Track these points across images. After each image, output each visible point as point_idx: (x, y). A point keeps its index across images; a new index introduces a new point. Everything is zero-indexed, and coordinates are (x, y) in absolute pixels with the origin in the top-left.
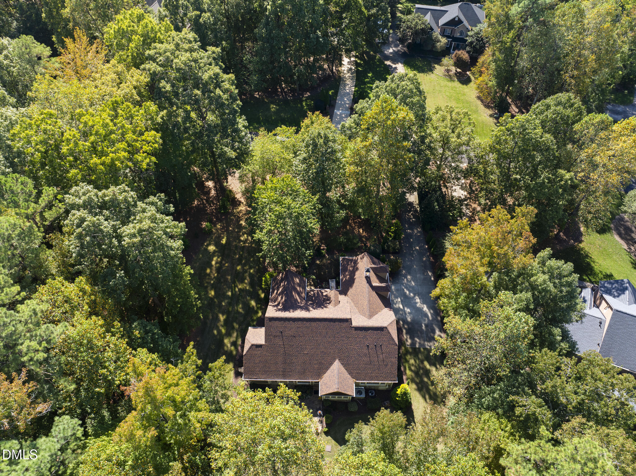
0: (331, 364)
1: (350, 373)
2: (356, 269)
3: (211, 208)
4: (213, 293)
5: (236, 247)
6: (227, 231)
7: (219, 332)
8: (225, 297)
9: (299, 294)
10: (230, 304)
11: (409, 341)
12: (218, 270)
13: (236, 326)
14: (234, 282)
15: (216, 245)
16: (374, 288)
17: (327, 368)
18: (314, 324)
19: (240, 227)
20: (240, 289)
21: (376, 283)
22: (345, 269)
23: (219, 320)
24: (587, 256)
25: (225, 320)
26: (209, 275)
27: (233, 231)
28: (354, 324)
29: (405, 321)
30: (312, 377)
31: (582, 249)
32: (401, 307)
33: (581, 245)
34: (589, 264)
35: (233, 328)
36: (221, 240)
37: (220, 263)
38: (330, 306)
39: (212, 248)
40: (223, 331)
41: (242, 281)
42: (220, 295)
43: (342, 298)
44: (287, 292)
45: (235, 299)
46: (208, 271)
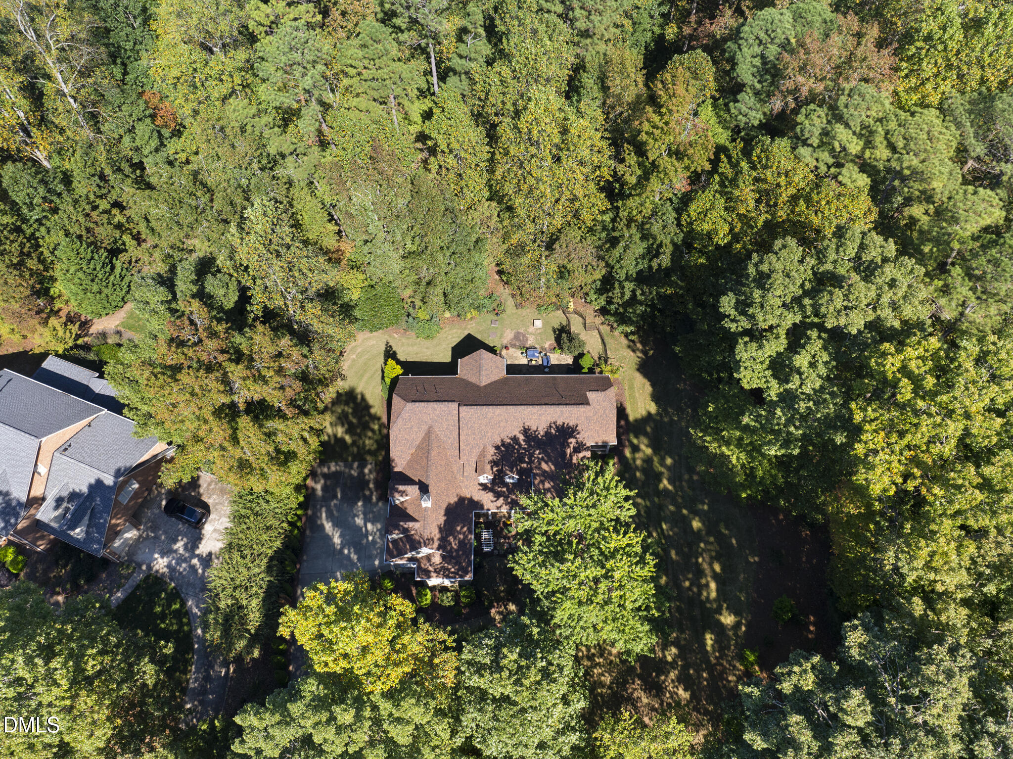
0: (490, 384)
1: (465, 380)
4: (695, 525)
7: (663, 463)
8: (671, 520)
10: (661, 507)
12: (699, 573)
17: (495, 382)
23: (669, 480)
25: (660, 481)
26: (713, 559)
27: (698, 669)
29: (367, 500)
32: (369, 526)
35: (644, 471)
36: (716, 641)
37: (700, 587)
39: (728, 619)
40: (657, 465)
42: (681, 524)
46: (717, 568)
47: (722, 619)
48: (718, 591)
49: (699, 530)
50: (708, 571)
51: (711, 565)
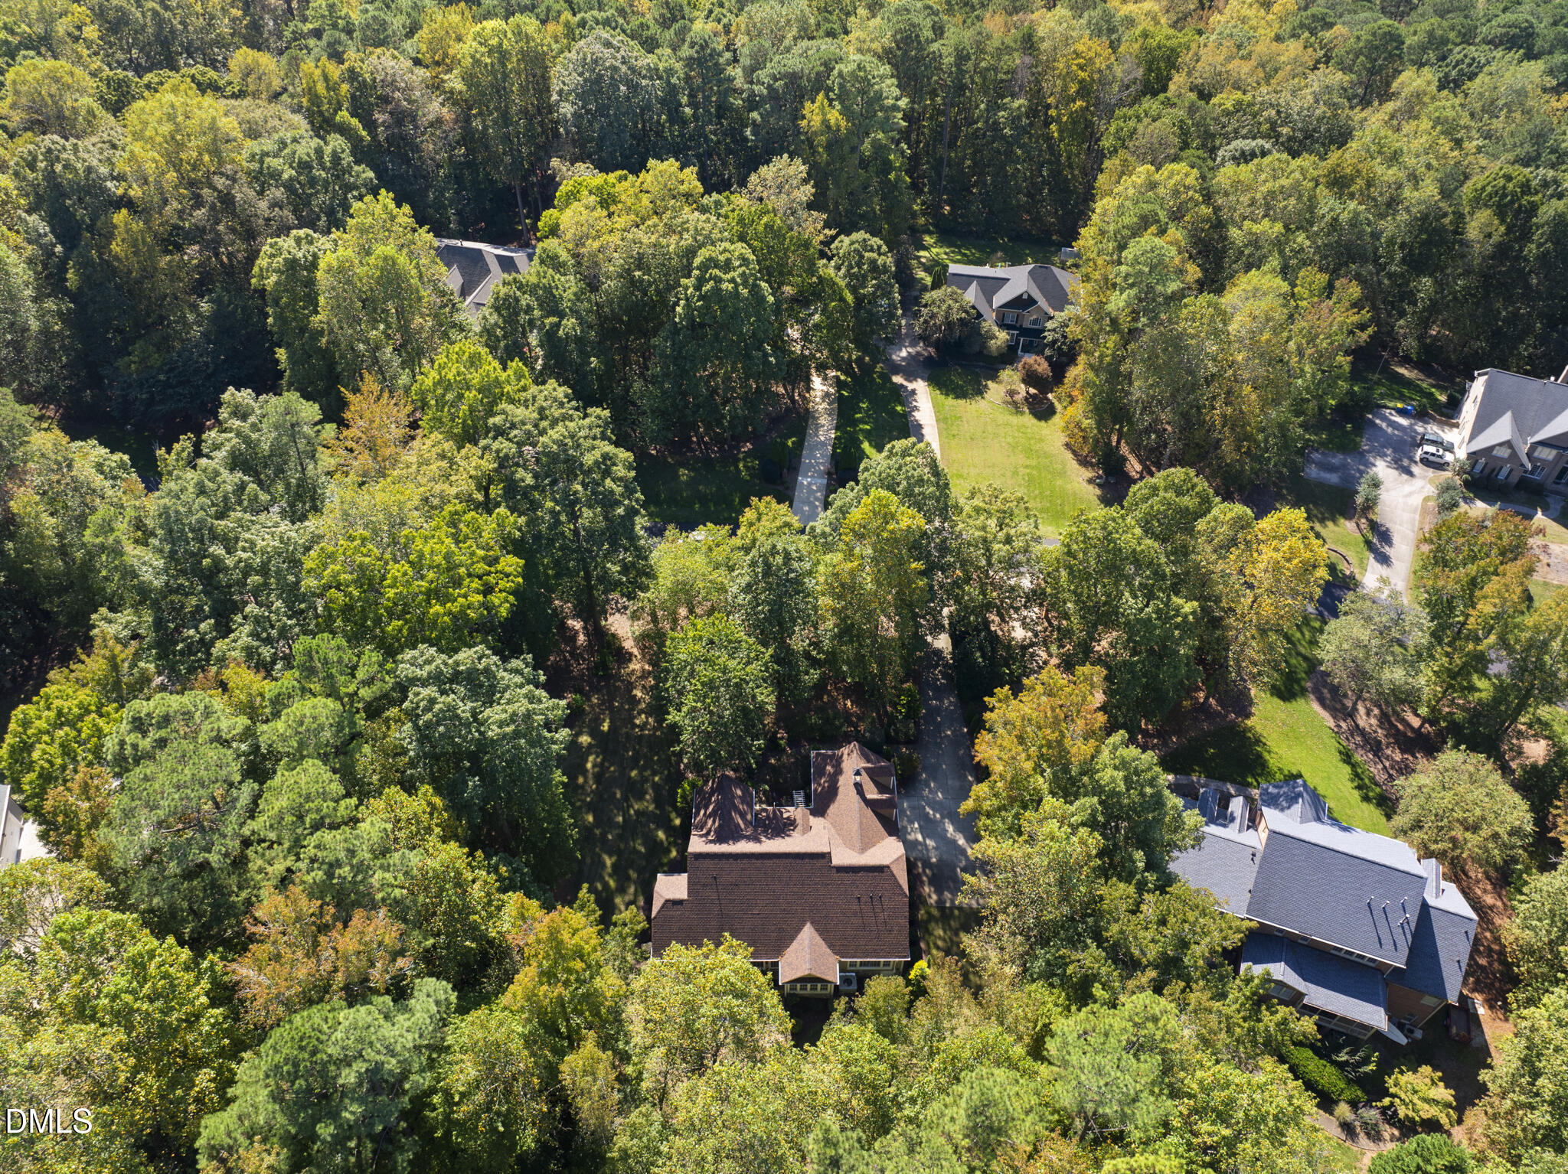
0: (798, 930)
1: (831, 946)
2: (839, 771)
3: (578, 668)
4: (591, 818)
5: (628, 735)
6: (611, 708)
7: (606, 885)
8: (611, 824)
9: (743, 816)
10: (621, 837)
11: (934, 897)
12: (598, 778)
13: (633, 875)
14: (626, 799)
15: (591, 735)
16: (869, 803)
17: (793, 938)
18: (768, 863)
19: (634, 701)
20: (637, 812)
21: (872, 794)
22: (821, 772)
23: (604, 865)
24: (1258, 741)
25: (614, 865)
26: (582, 787)
27: (621, 708)
28: (836, 861)
29: (927, 863)
30: (767, 956)
31: (1250, 729)
32: (920, 838)
33: (1249, 723)
34: (1259, 756)
35: (629, 878)
36: (600, 724)
37: (601, 765)
38: (795, 834)
39: (585, 739)
40: (612, 883)
41: (640, 797)
42: (604, 820)
43: (814, 821)
44: (723, 812)
45: (631, 828)
46: (581, 780)
47: (589, 740)
48: (586, 761)
50: (590, 777)
51: (586, 782)
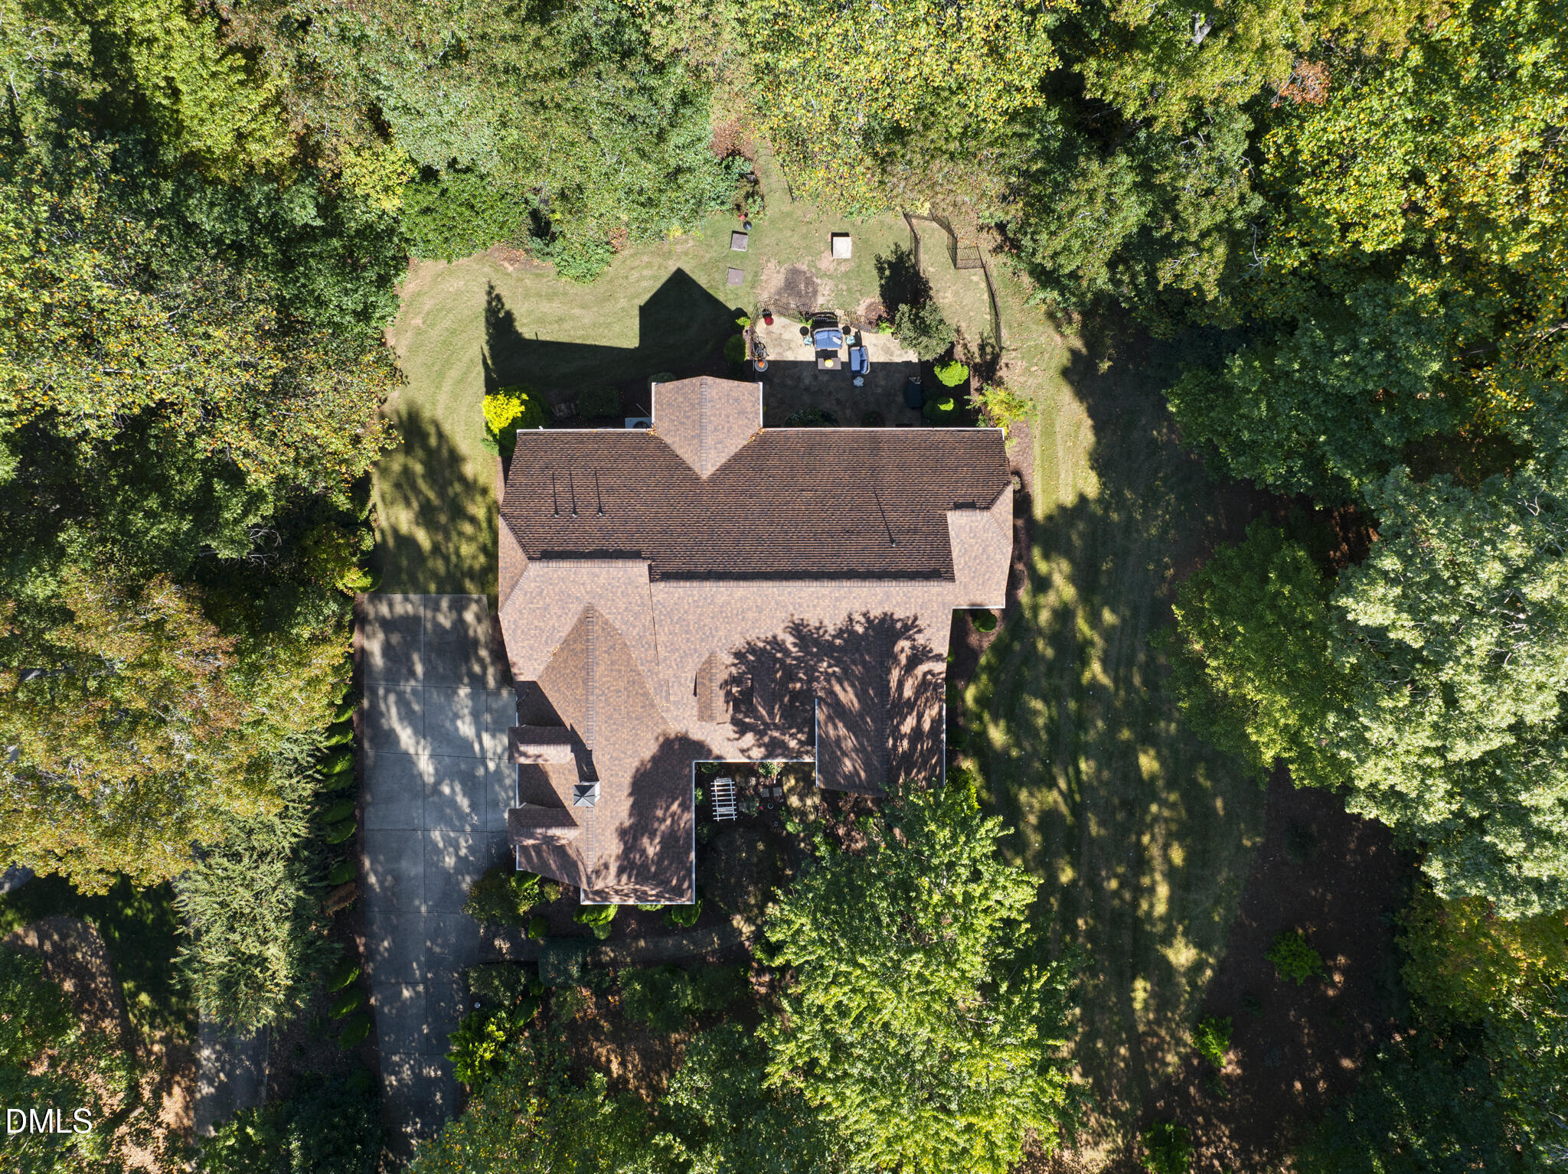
0: (725, 469)
1: (664, 448)
2: (630, 837)
4: (1145, 764)
7: (1096, 620)
13: (1045, 648)
14: (1078, 814)
15: (1168, 968)
16: (568, 736)
17: (737, 458)
22: (671, 843)
26: (1171, 837)
27: (1112, 1039)
28: (640, 569)
35: (1053, 640)
36: (1152, 995)
37: (1137, 892)
39: (1182, 955)
40: (1082, 625)
45: (1064, 745)
47: (1171, 954)
48: (1171, 900)
49: (1153, 778)
50: (1158, 863)
51: (1166, 847)
